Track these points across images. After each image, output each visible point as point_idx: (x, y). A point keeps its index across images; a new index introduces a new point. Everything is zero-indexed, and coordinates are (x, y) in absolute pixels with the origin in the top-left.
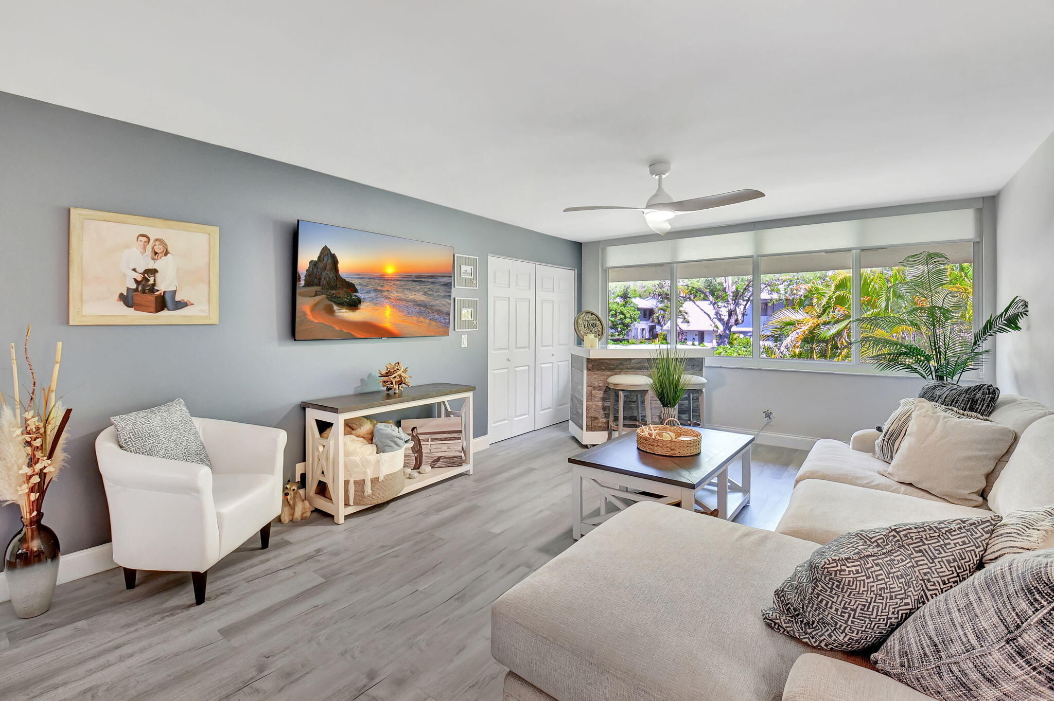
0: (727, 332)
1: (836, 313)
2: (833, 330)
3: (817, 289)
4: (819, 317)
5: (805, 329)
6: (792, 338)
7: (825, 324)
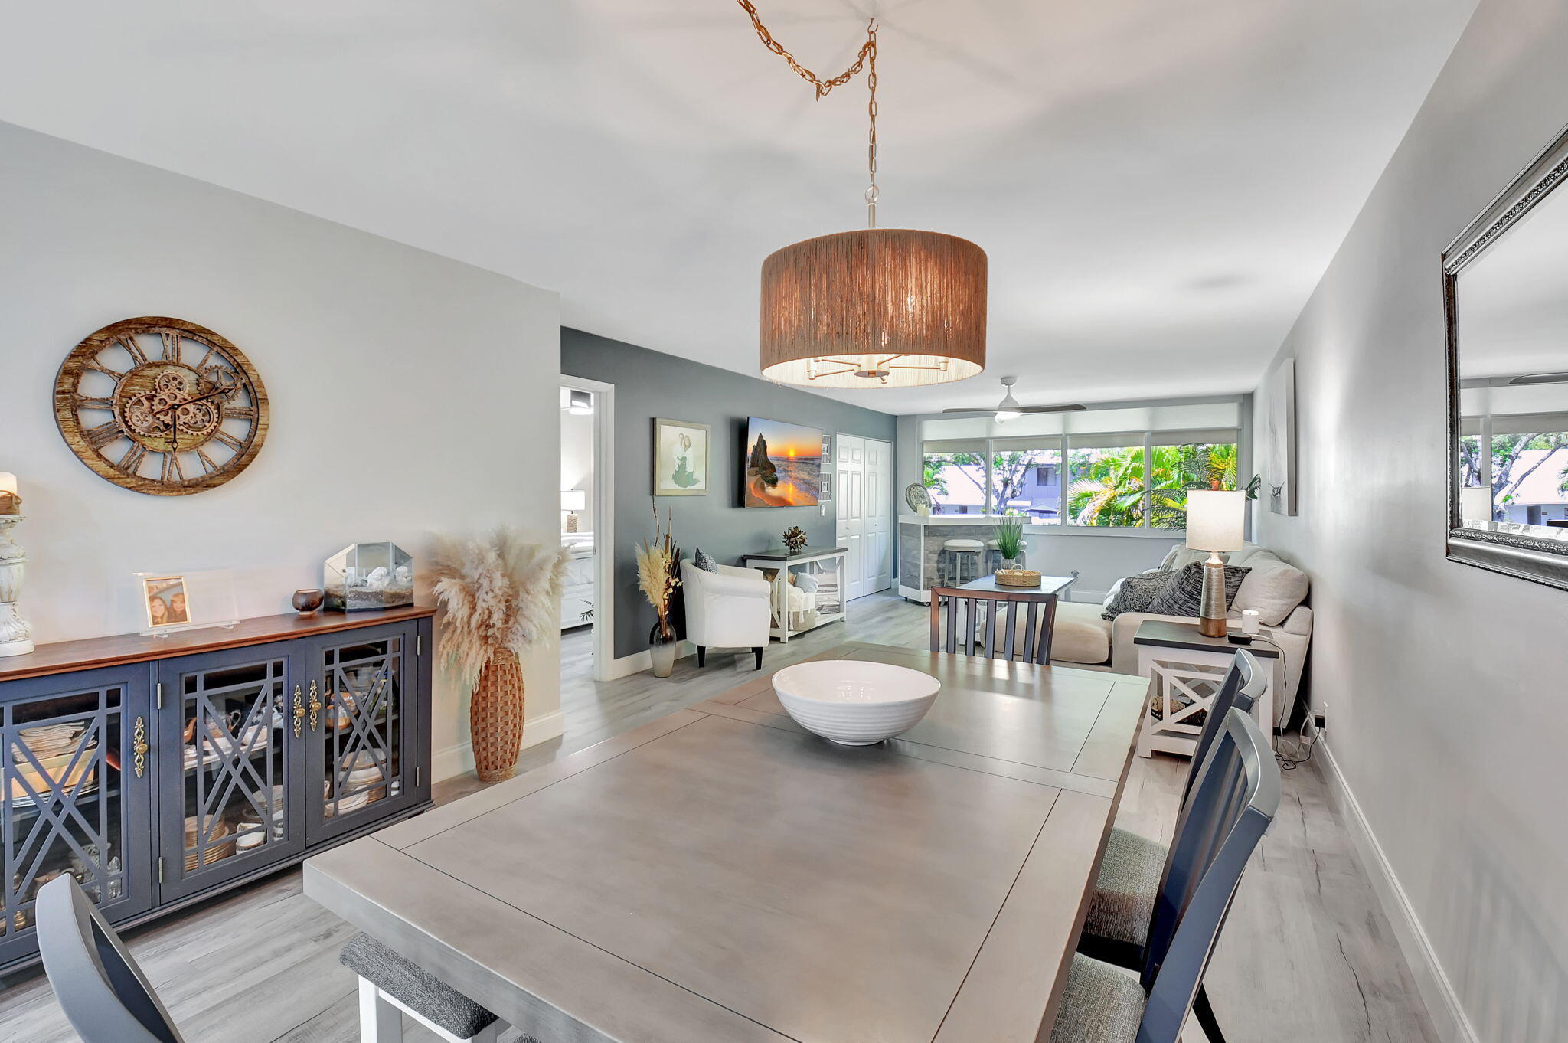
0: (1002, 506)
1: (1132, 484)
2: (1129, 501)
3: (1114, 461)
4: (1116, 488)
5: (1099, 502)
6: (1090, 512)
7: (1122, 495)
